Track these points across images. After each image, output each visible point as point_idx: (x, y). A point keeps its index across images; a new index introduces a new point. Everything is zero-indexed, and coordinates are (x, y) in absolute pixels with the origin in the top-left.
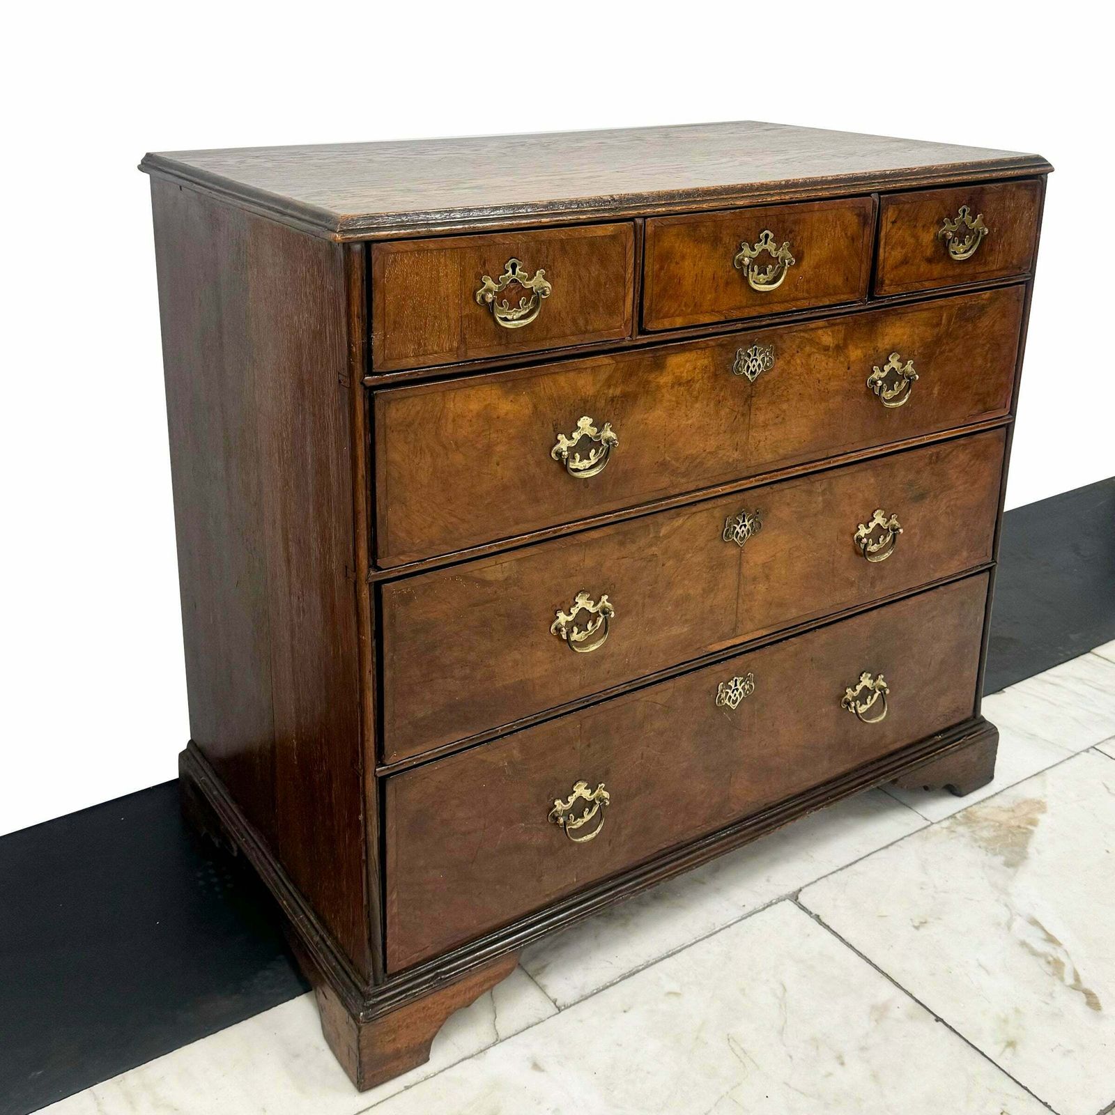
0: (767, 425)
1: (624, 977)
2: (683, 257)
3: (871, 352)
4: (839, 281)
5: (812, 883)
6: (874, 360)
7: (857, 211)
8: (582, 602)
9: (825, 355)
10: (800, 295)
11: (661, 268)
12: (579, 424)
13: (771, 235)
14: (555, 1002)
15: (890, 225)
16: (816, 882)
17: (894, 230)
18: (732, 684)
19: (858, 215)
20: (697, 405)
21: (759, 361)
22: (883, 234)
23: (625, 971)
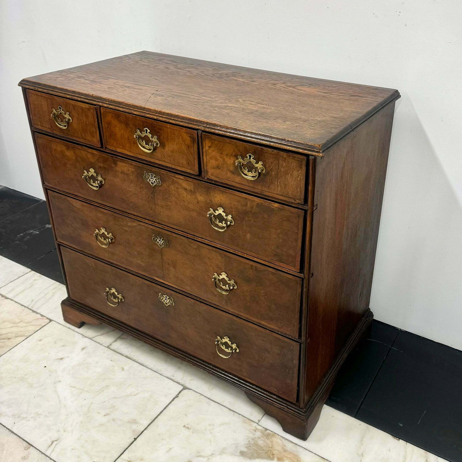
0: (163, 207)
1: (127, 357)
2: (115, 126)
3: (208, 201)
4: (185, 163)
5: (195, 392)
6: (211, 206)
7: (189, 135)
8: (103, 231)
9: (185, 192)
10: (166, 161)
11: (108, 127)
12: (90, 170)
13: (149, 131)
14: (110, 345)
15: (207, 148)
16: (197, 393)
17: (210, 151)
18: (165, 296)
19: (190, 137)
20: (132, 185)
21: (154, 180)
22: (204, 150)
23: (129, 356)
